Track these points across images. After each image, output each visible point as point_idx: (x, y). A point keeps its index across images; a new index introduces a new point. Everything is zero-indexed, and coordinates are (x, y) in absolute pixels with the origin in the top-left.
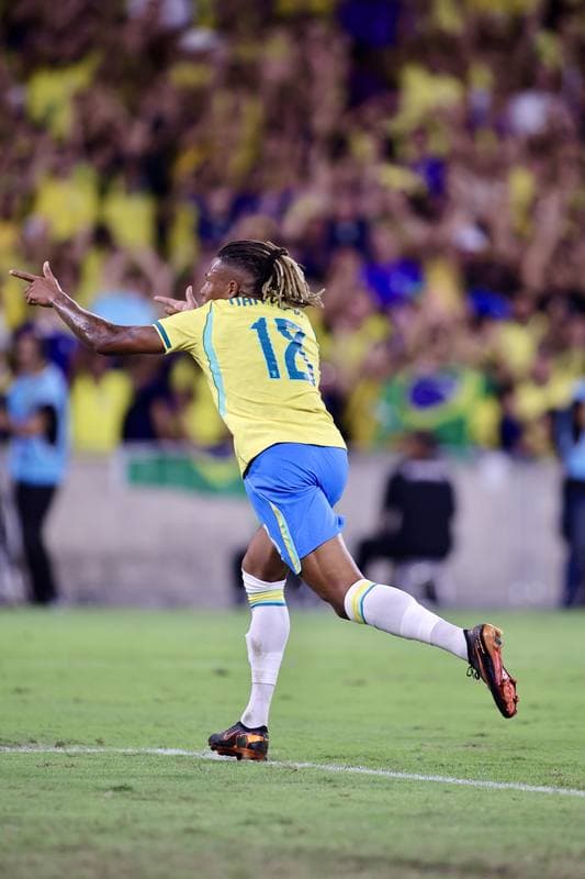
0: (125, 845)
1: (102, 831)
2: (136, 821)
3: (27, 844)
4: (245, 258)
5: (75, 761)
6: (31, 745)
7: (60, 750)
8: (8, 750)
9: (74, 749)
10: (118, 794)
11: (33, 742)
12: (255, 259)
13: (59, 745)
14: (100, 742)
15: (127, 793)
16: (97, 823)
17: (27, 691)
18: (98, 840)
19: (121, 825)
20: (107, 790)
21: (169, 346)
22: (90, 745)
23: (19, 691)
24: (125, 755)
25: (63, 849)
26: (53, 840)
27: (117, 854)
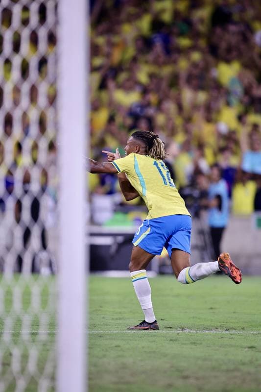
0: (252, 369)
1: (244, 364)
2: (257, 360)
3: (213, 369)
4: (143, 137)
5: (233, 336)
6: (217, 330)
7: (227, 332)
8: (207, 332)
9: (233, 332)
10: (250, 349)
11: (217, 328)
12: (146, 138)
13: (227, 330)
14: (243, 329)
15: (254, 349)
16: (241, 361)
17: (215, 308)
18: (242, 367)
19: (251, 362)
20: (245, 348)
21: (120, 171)
22: (239, 330)
23: (211, 308)
24: (253, 334)
25: (228, 371)
26: (224, 367)
27: (249, 373)
